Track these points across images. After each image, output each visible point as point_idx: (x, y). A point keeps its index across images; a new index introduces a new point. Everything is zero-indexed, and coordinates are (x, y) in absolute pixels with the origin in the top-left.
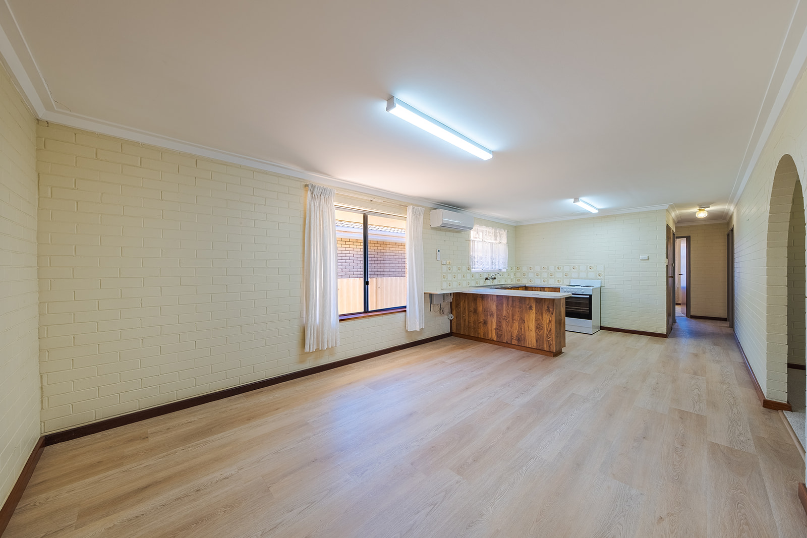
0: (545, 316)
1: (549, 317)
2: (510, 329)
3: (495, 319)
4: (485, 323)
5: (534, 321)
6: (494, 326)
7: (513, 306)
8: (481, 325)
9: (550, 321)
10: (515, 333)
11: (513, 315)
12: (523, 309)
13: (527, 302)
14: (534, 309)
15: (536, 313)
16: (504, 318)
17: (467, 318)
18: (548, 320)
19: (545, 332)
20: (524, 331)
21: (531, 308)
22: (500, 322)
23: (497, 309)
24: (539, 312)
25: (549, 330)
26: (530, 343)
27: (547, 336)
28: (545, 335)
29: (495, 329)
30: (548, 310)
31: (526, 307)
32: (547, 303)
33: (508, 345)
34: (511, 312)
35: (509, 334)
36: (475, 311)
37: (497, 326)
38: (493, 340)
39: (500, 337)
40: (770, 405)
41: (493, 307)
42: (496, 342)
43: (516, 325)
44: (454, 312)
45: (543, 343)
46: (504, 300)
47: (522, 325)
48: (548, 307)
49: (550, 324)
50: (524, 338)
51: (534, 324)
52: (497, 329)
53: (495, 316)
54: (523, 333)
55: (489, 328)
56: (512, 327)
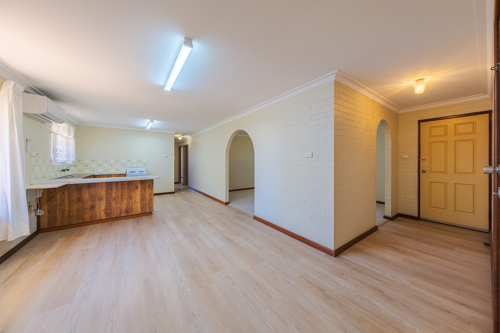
0: (147, 191)
1: (150, 191)
2: (119, 206)
3: (104, 202)
4: (92, 207)
5: (139, 196)
6: (103, 207)
7: (122, 189)
8: (88, 210)
9: (150, 193)
10: (124, 207)
11: (122, 195)
12: (131, 190)
13: (134, 184)
14: (139, 188)
15: (141, 190)
16: (113, 199)
17: (67, 209)
18: (149, 193)
19: (147, 201)
20: (132, 205)
21: (137, 188)
22: (109, 203)
23: (106, 193)
24: (143, 189)
25: (150, 199)
26: (136, 211)
27: (149, 203)
28: (147, 203)
29: (105, 210)
30: (150, 187)
31: (133, 188)
32: (148, 183)
33: (118, 218)
34: (120, 194)
35: (119, 210)
36: (80, 200)
37: (106, 207)
38: (102, 220)
39: (110, 214)
40: (227, 204)
41: (102, 192)
42: (106, 220)
43: (125, 202)
44: (45, 207)
45: (146, 208)
46: (114, 185)
47: (130, 201)
48: (149, 185)
49: (151, 195)
50: (132, 209)
51: (139, 197)
52: (106, 209)
53: (104, 199)
54: (130, 206)
55: (97, 211)
56: (121, 204)
